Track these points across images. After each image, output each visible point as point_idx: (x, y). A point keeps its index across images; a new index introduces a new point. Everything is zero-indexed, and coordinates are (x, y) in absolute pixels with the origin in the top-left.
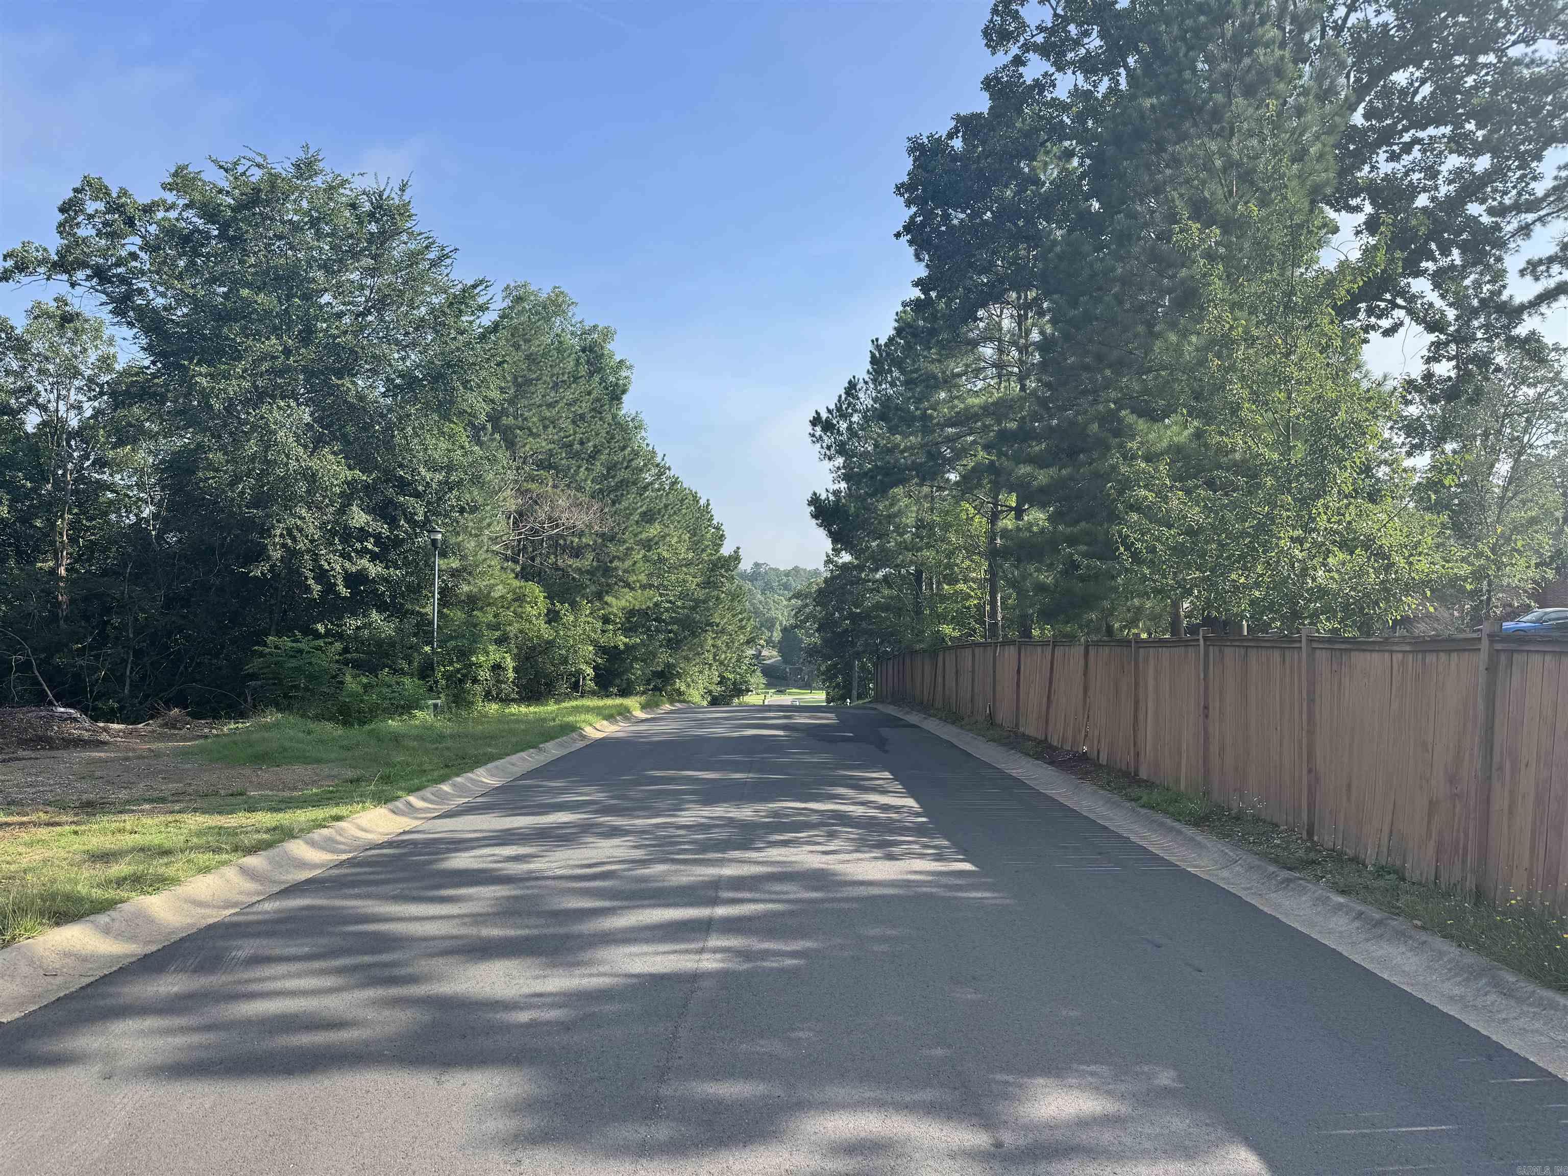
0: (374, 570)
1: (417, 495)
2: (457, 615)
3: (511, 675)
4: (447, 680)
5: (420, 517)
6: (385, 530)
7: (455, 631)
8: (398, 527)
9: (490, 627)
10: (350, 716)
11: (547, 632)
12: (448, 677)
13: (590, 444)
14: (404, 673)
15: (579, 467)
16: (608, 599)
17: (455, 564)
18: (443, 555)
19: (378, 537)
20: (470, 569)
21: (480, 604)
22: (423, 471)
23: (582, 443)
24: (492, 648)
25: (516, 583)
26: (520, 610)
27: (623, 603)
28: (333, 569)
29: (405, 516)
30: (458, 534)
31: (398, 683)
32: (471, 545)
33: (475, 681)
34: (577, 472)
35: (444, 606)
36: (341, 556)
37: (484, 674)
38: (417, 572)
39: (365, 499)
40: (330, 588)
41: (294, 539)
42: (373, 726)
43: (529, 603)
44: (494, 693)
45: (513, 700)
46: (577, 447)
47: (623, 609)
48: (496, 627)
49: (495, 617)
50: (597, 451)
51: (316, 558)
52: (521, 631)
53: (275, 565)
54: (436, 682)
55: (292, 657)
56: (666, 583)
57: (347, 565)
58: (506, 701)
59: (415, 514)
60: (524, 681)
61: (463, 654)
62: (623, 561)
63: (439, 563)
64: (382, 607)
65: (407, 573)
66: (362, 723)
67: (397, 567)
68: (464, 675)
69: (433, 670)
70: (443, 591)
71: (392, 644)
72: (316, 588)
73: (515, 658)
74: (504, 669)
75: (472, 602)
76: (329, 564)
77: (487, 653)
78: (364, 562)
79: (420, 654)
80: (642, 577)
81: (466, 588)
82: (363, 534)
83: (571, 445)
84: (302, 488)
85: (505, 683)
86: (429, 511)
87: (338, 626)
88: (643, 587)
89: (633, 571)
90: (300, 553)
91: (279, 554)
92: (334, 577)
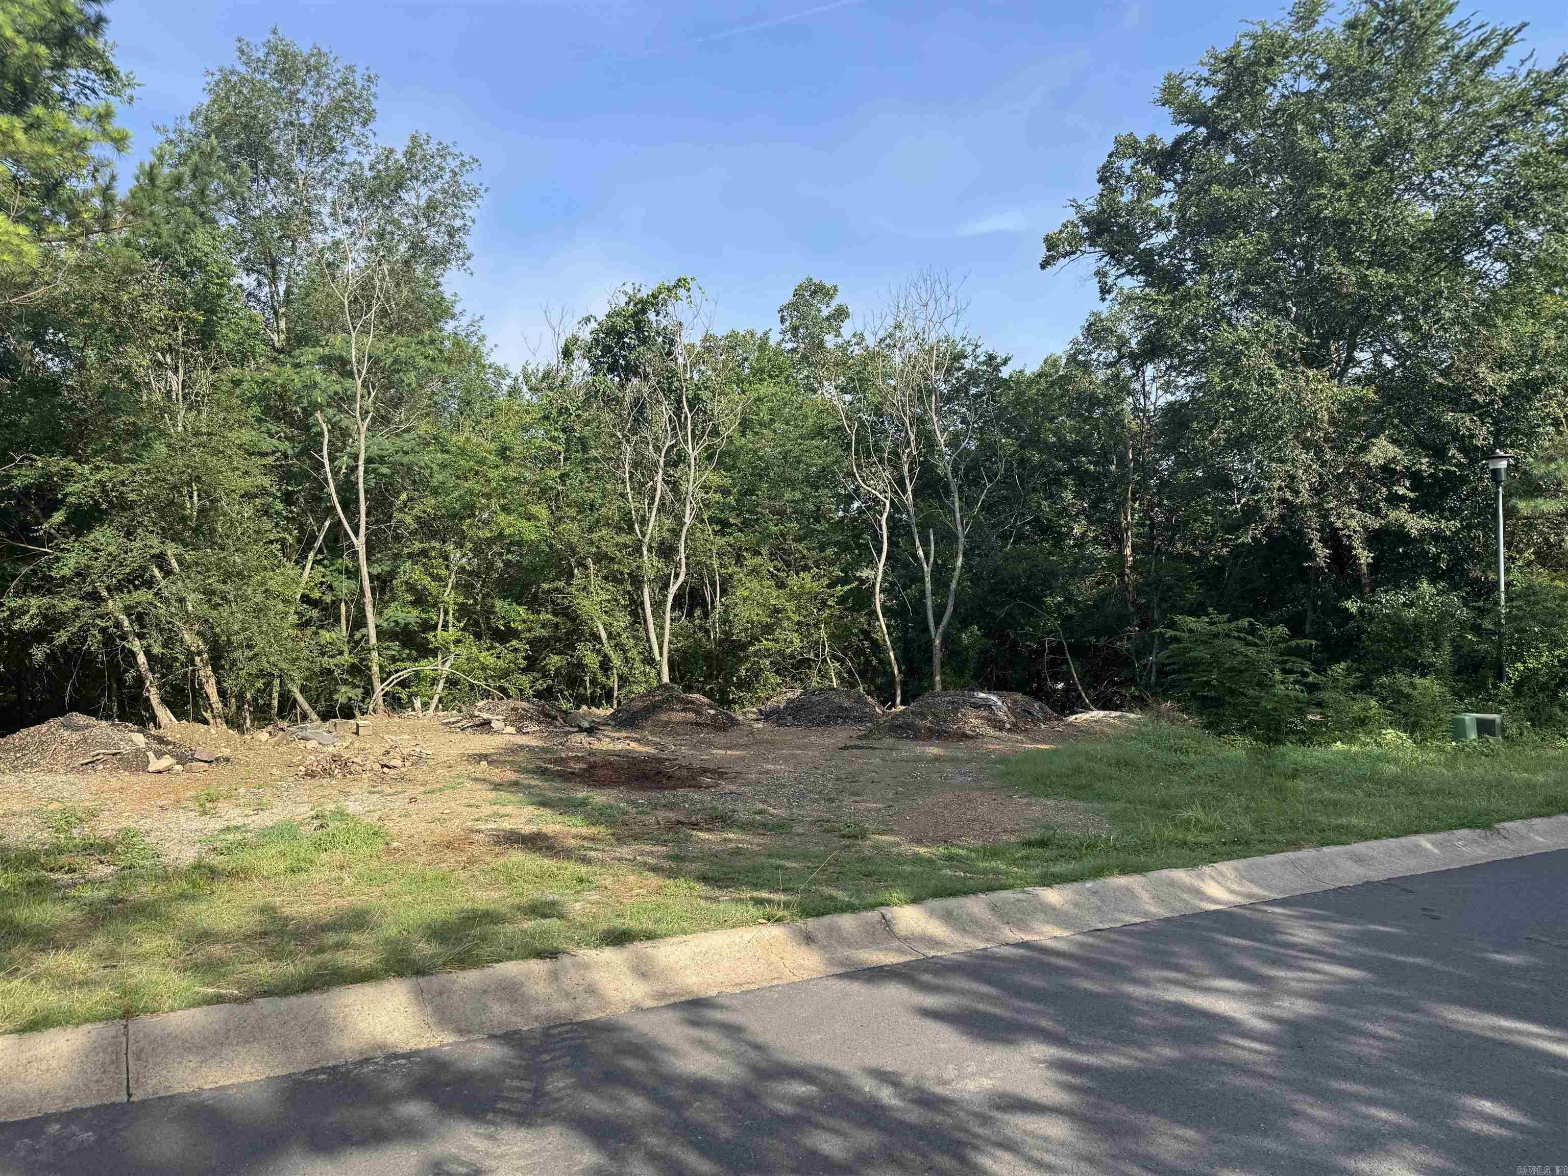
0: (1417, 524)
1: (1474, 408)
4: (1521, 683)
6: (1424, 464)
8: (1447, 460)
28: (1348, 527)
36: (1361, 507)
40: (1342, 554)
51: (1323, 516)
53: (1270, 526)
55: (1203, 642)
57: (1371, 519)
64: (1436, 576)
72: (1323, 554)
76: (1343, 520)
82: (1389, 474)
87: (1369, 602)
90: (1303, 507)
91: (1276, 513)
92: (1349, 537)
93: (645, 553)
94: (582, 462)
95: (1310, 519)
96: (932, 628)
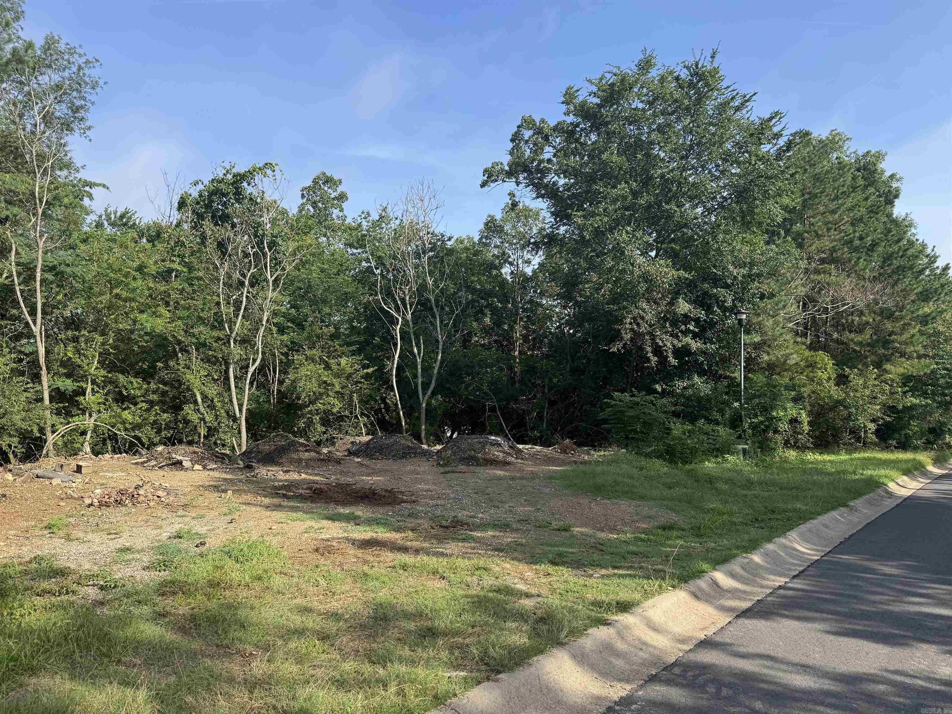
0: (695, 345)
1: (727, 286)
2: (760, 378)
3: (806, 428)
4: (753, 429)
5: (729, 304)
6: (702, 314)
7: (758, 391)
8: (713, 313)
9: (787, 388)
10: (675, 456)
11: (836, 393)
12: (754, 427)
13: (869, 238)
14: (717, 423)
15: (859, 258)
16: (888, 367)
17: (757, 339)
18: (748, 332)
19: (697, 321)
20: (769, 342)
21: (778, 370)
22: (731, 268)
23: (861, 238)
24: (789, 405)
25: (807, 353)
26: (812, 374)
27: (901, 370)
28: (665, 345)
29: (718, 303)
30: (759, 315)
31: (713, 431)
32: (770, 323)
33: (776, 431)
34: (857, 263)
35: (749, 371)
36: (671, 335)
37: (783, 426)
38: (728, 346)
39: (688, 294)
40: (663, 360)
41: (638, 325)
42: (693, 466)
43: (820, 369)
44: (792, 442)
45: (808, 448)
46: (857, 242)
47: (902, 375)
48: (792, 388)
49: (790, 380)
50: (874, 245)
51: (653, 339)
52: (813, 392)
53: (626, 344)
54: (744, 431)
55: (631, 407)
56: (941, 353)
57: (676, 342)
58: (803, 448)
59: (725, 301)
60: (817, 433)
61: (766, 409)
62: (901, 334)
63: (744, 338)
64: (702, 372)
65: (720, 347)
66: (685, 462)
67: (712, 343)
68: (767, 427)
69: (741, 421)
70: (748, 360)
71: (708, 399)
72: (654, 359)
73: (810, 414)
74: (800, 423)
75: (771, 367)
76: (663, 342)
77: (785, 409)
78: (688, 340)
79: (731, 408)
80: (919, 348)
81: (766, 358)
82: (686, 318)
83: (851, 241)
84: (642, 287)
85: (801, 434)
86: (736, 298)
87: (669, 386)
88: (919, 357)
89: (912, 342)
90: (643, 334)
91: (629, 336)
92: (666, 351)
93: (232, 344)
94: (188, 279)
95: (647, 341)
96: (421, 397)
